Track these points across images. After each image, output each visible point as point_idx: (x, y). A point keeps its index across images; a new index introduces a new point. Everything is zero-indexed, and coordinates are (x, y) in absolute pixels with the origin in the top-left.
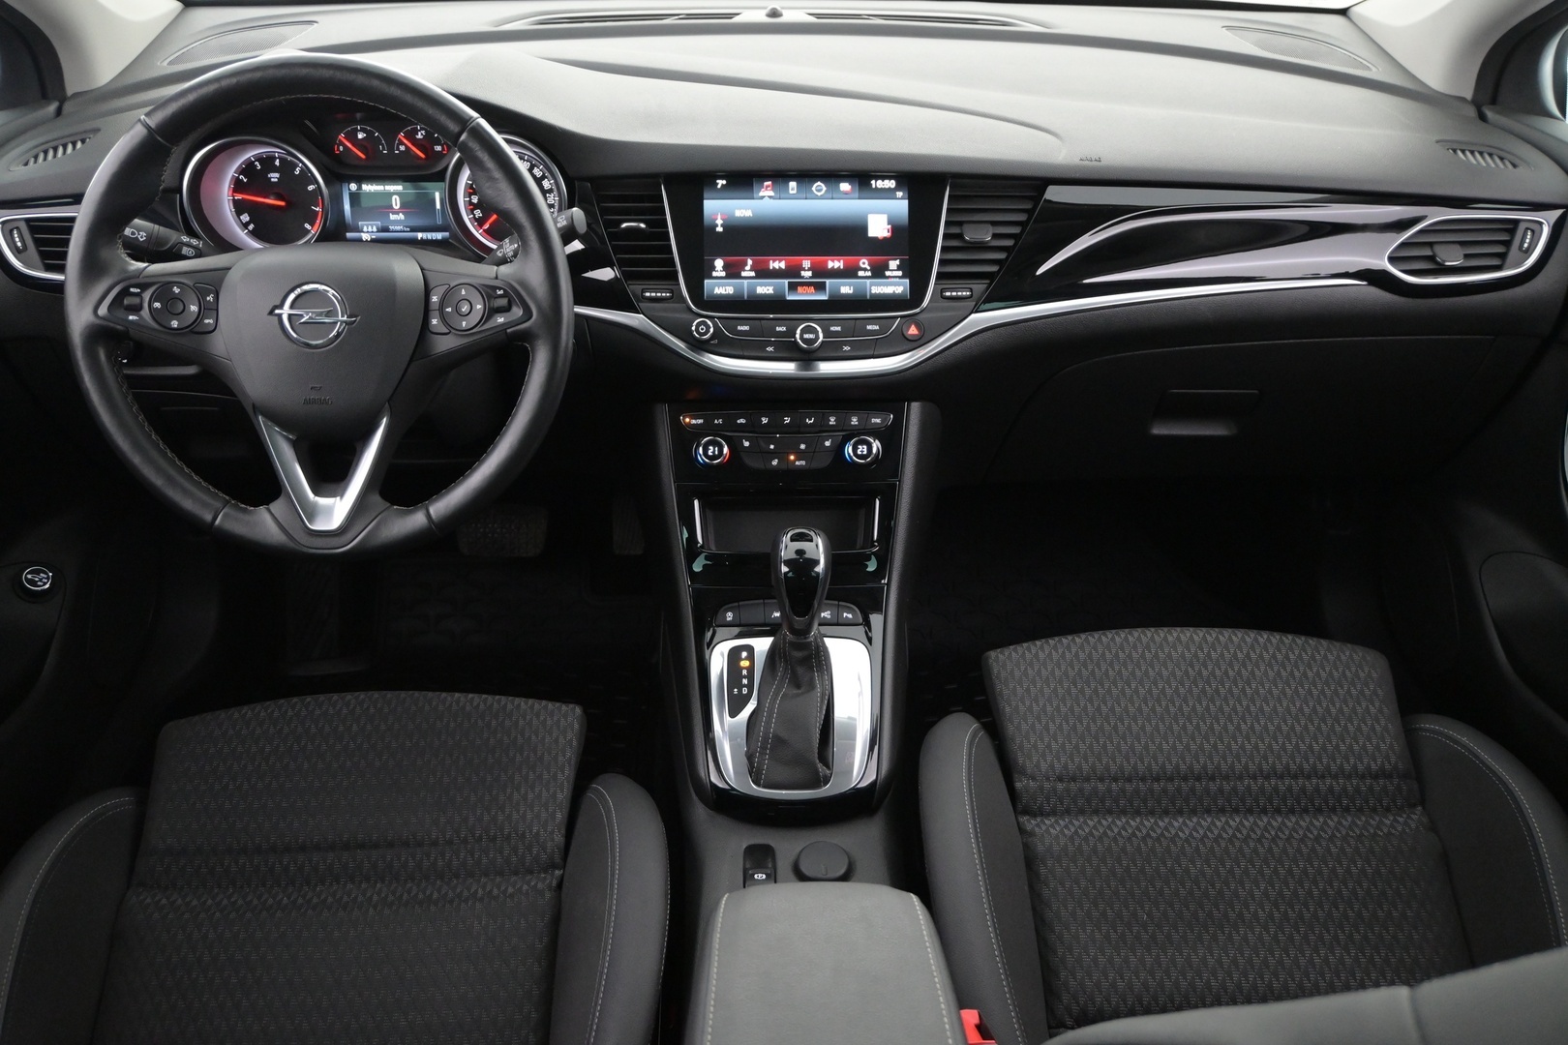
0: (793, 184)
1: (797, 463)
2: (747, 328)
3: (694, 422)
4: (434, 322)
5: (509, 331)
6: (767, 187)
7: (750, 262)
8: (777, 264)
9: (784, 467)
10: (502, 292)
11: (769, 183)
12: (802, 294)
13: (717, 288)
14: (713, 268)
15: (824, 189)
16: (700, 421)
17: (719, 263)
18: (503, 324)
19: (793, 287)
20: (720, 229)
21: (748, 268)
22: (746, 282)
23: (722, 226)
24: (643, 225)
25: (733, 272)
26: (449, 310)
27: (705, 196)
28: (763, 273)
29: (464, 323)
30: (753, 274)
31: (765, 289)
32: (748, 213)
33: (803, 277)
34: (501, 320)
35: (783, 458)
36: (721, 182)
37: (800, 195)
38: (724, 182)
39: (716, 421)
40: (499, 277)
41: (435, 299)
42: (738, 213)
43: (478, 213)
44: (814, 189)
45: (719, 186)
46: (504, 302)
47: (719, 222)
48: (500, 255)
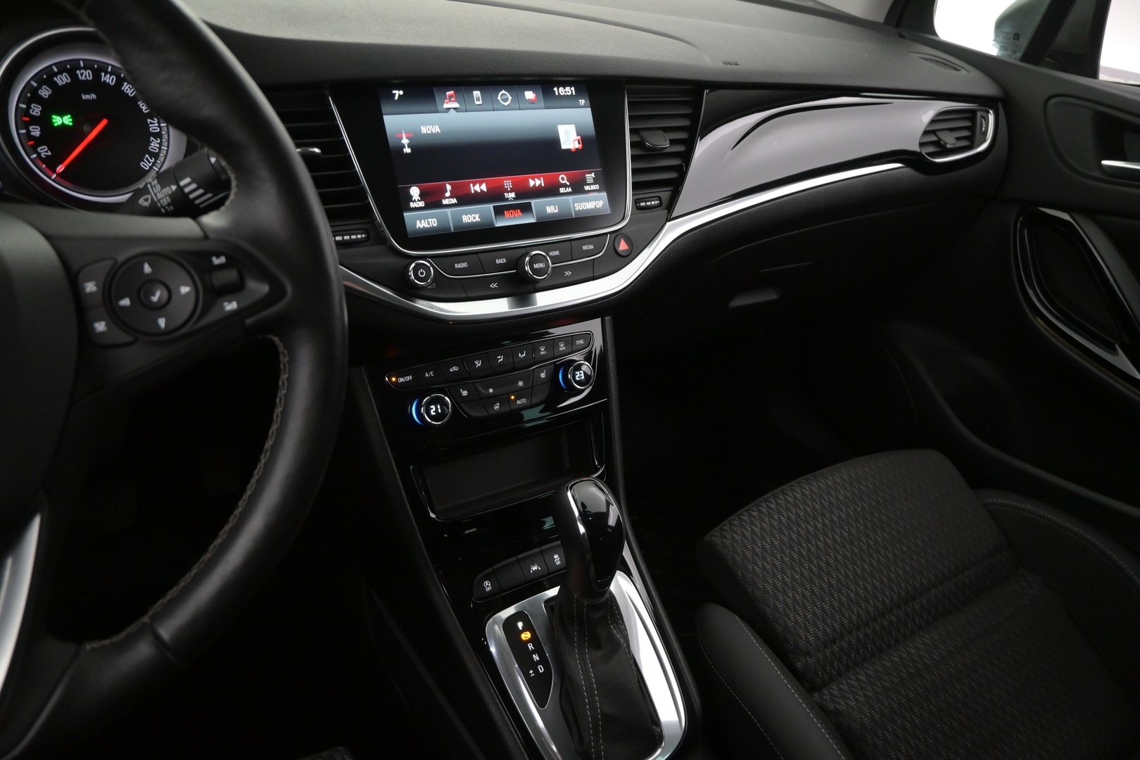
0: (477, 93)
1: (518, 402)
2: (464, 265)
3: (401, 380)
4: (100, 327)
5: (248, 321)
6: (451, 96)
7: (449, 187)
8: (479, 187)
9: (506, 408)
10: (222, 260)
11: (452, 92)
12: (510, 219)
13: (418, 222)
14: (410, 198)
15: (510, 98)
16: (409, 378)
17: (415, 192)
18: (233, 314)
19: (499, 211)
20: (407, 150)
21: (448, 194)
22: (449, 211)
23: (409, 146)
24: (317, 150)
25: (432, 201)
26: (126, 302)
27: (384, 109)
28: (466, 199)
29: (162, 322)
30: (454, 201)
31: (471, 216)
32: (436, 129)
33: (507, 200)
34: (231, 306)
35: (504, 399)
36: (398, 93)
37: (485, 107)
38: (401, 93)
39: (427, 375)
40: (211, 235)
41: (90, 287)
42: (424, 130)
43: (44, 151)
44: (499, 98)
45: (396, 98)
46: (232, 275)
47: (405, 141)
48: (146, 204)
